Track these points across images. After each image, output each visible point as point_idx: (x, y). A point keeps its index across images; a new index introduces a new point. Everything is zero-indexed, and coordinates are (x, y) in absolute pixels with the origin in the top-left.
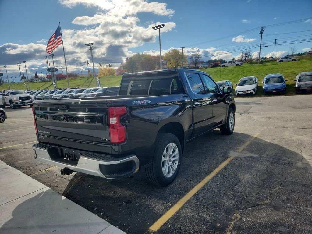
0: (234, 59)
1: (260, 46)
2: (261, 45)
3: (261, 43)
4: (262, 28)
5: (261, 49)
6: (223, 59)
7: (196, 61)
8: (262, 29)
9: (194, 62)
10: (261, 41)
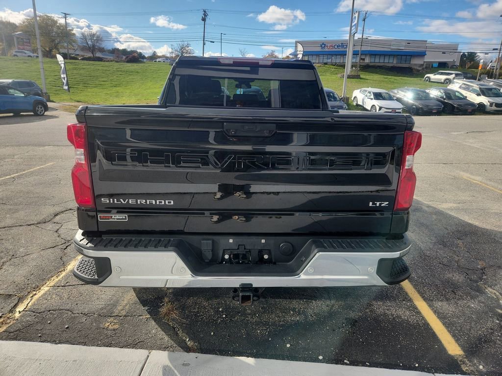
0: (154, 53)
1: (204, 40)
2: (204, 38)
3: (204, 35)
4: (205, 12)
5: (204, 44)
6: (139, 51)
7: (94, 46)
8: (205, 14)
9: (90, 48)
10: (204, 32)
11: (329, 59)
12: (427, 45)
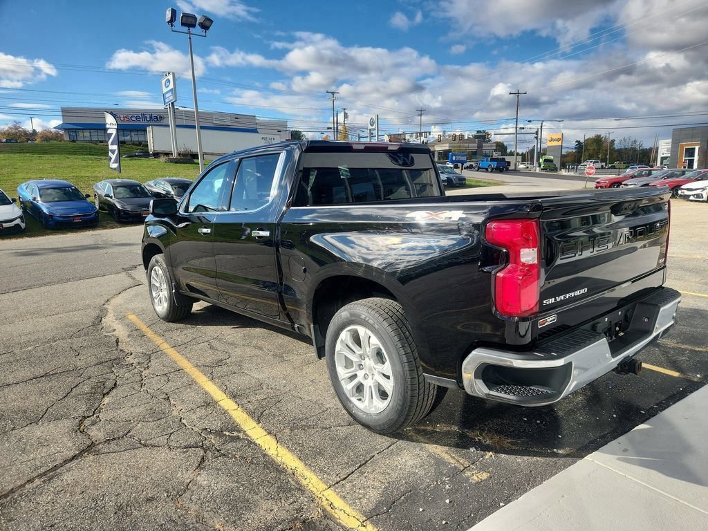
11: (127, 136)
12: (257, 121)
